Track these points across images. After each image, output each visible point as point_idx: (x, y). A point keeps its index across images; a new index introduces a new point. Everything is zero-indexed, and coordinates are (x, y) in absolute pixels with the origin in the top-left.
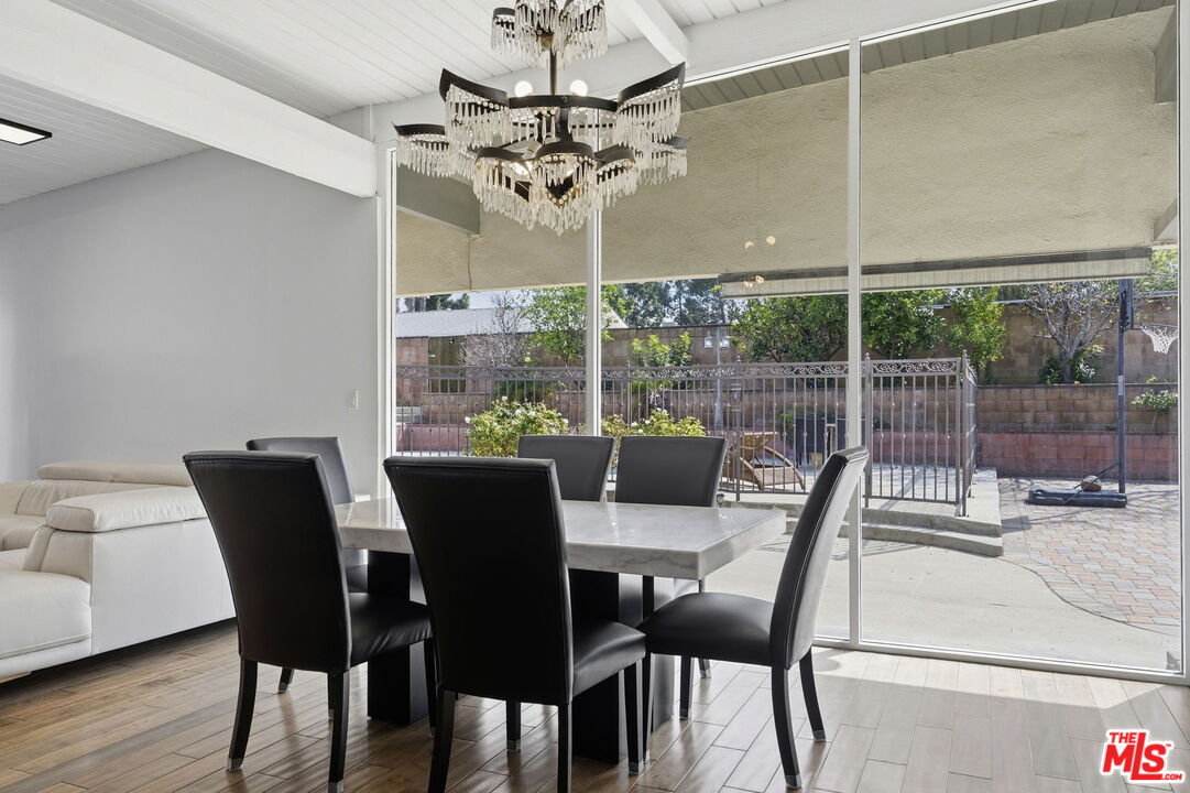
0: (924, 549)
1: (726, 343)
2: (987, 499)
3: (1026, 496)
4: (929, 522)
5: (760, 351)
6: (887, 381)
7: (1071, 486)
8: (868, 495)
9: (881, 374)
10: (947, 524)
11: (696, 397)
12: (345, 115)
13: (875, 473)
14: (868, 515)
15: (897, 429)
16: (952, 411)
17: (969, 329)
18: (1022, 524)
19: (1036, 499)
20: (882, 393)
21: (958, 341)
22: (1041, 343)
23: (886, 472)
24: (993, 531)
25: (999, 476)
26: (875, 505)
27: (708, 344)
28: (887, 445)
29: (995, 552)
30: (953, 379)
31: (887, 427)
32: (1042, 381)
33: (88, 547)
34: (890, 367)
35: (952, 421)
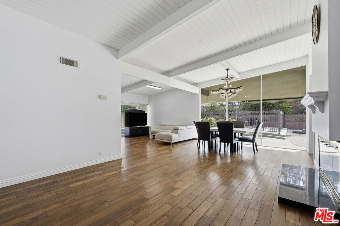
0: (272, 138)
1: (238, 108)
2: (284, 132)
3: (292, 132)
4: (274, 135)
5: (244, 109)
6: (266, 114)
7: (301, 131)
8: (263, 131)
9: (266, 113)
10: (276, 135)
11: (233, 116)
12: (195, 84)
13: (264, 128)
14: (263, 133)
15: (268, 121)
16: (277, 118)
17: (282, 105)
18: (290, 136)
19: (293, 132)
20: (266, 115)
21: (280, 107)
22: (297, 107)
23: (266, 128)
24: (284, 136)
25: (288, 129)
26: (264, 132)
27: (235, 108)
28: (266, 124)
29: (284, 139)
30: (278, 114)
31: (266, 121)
32: (297, 113)
33: (178, 131)
34: (267, 112)
35: (277, 120)
